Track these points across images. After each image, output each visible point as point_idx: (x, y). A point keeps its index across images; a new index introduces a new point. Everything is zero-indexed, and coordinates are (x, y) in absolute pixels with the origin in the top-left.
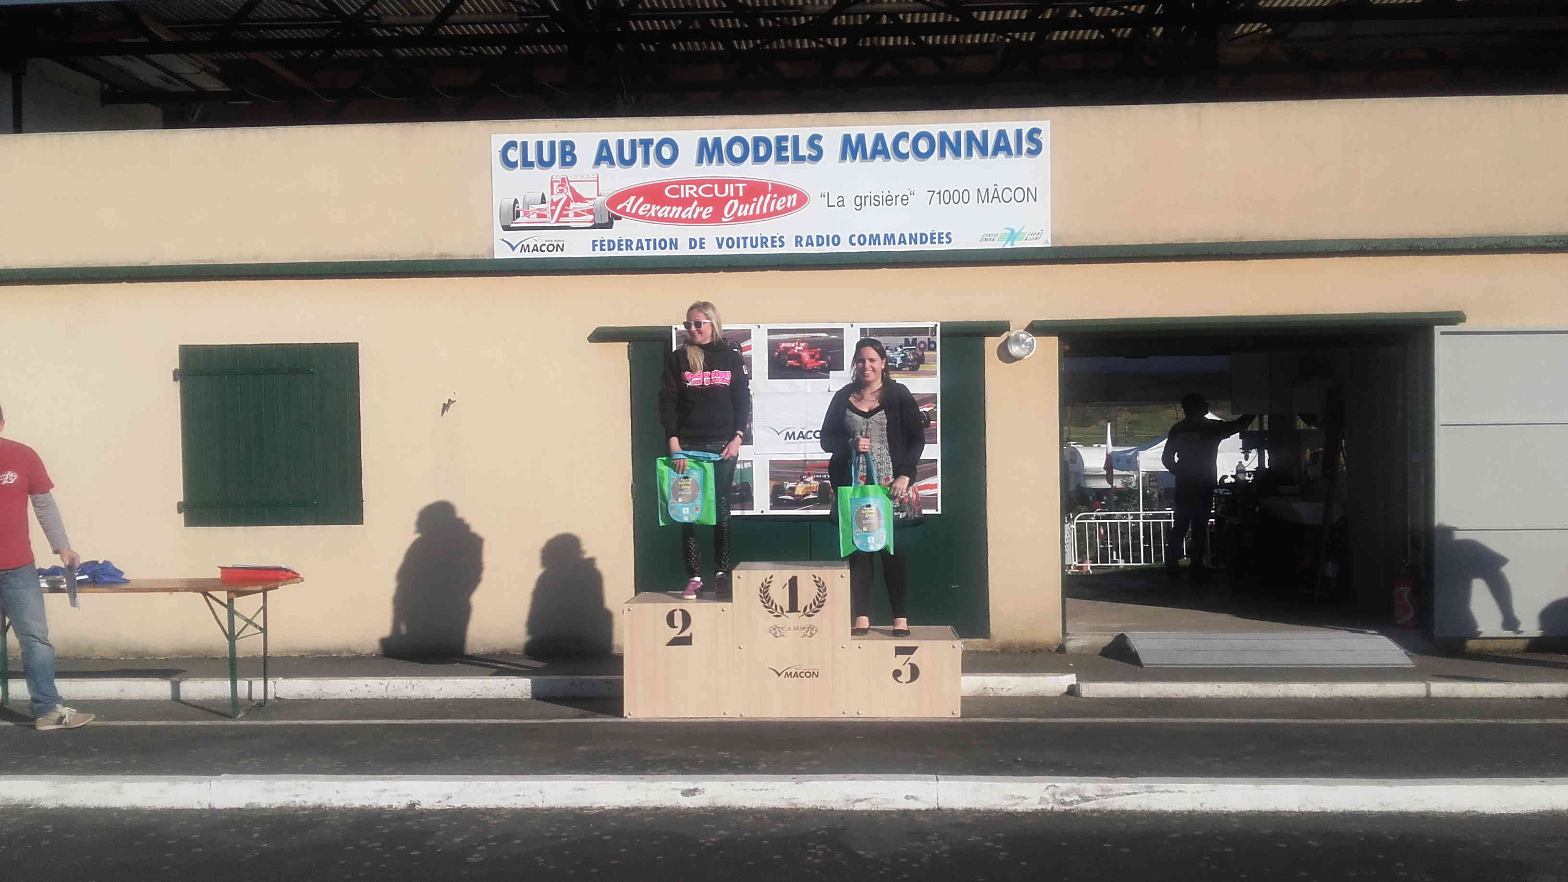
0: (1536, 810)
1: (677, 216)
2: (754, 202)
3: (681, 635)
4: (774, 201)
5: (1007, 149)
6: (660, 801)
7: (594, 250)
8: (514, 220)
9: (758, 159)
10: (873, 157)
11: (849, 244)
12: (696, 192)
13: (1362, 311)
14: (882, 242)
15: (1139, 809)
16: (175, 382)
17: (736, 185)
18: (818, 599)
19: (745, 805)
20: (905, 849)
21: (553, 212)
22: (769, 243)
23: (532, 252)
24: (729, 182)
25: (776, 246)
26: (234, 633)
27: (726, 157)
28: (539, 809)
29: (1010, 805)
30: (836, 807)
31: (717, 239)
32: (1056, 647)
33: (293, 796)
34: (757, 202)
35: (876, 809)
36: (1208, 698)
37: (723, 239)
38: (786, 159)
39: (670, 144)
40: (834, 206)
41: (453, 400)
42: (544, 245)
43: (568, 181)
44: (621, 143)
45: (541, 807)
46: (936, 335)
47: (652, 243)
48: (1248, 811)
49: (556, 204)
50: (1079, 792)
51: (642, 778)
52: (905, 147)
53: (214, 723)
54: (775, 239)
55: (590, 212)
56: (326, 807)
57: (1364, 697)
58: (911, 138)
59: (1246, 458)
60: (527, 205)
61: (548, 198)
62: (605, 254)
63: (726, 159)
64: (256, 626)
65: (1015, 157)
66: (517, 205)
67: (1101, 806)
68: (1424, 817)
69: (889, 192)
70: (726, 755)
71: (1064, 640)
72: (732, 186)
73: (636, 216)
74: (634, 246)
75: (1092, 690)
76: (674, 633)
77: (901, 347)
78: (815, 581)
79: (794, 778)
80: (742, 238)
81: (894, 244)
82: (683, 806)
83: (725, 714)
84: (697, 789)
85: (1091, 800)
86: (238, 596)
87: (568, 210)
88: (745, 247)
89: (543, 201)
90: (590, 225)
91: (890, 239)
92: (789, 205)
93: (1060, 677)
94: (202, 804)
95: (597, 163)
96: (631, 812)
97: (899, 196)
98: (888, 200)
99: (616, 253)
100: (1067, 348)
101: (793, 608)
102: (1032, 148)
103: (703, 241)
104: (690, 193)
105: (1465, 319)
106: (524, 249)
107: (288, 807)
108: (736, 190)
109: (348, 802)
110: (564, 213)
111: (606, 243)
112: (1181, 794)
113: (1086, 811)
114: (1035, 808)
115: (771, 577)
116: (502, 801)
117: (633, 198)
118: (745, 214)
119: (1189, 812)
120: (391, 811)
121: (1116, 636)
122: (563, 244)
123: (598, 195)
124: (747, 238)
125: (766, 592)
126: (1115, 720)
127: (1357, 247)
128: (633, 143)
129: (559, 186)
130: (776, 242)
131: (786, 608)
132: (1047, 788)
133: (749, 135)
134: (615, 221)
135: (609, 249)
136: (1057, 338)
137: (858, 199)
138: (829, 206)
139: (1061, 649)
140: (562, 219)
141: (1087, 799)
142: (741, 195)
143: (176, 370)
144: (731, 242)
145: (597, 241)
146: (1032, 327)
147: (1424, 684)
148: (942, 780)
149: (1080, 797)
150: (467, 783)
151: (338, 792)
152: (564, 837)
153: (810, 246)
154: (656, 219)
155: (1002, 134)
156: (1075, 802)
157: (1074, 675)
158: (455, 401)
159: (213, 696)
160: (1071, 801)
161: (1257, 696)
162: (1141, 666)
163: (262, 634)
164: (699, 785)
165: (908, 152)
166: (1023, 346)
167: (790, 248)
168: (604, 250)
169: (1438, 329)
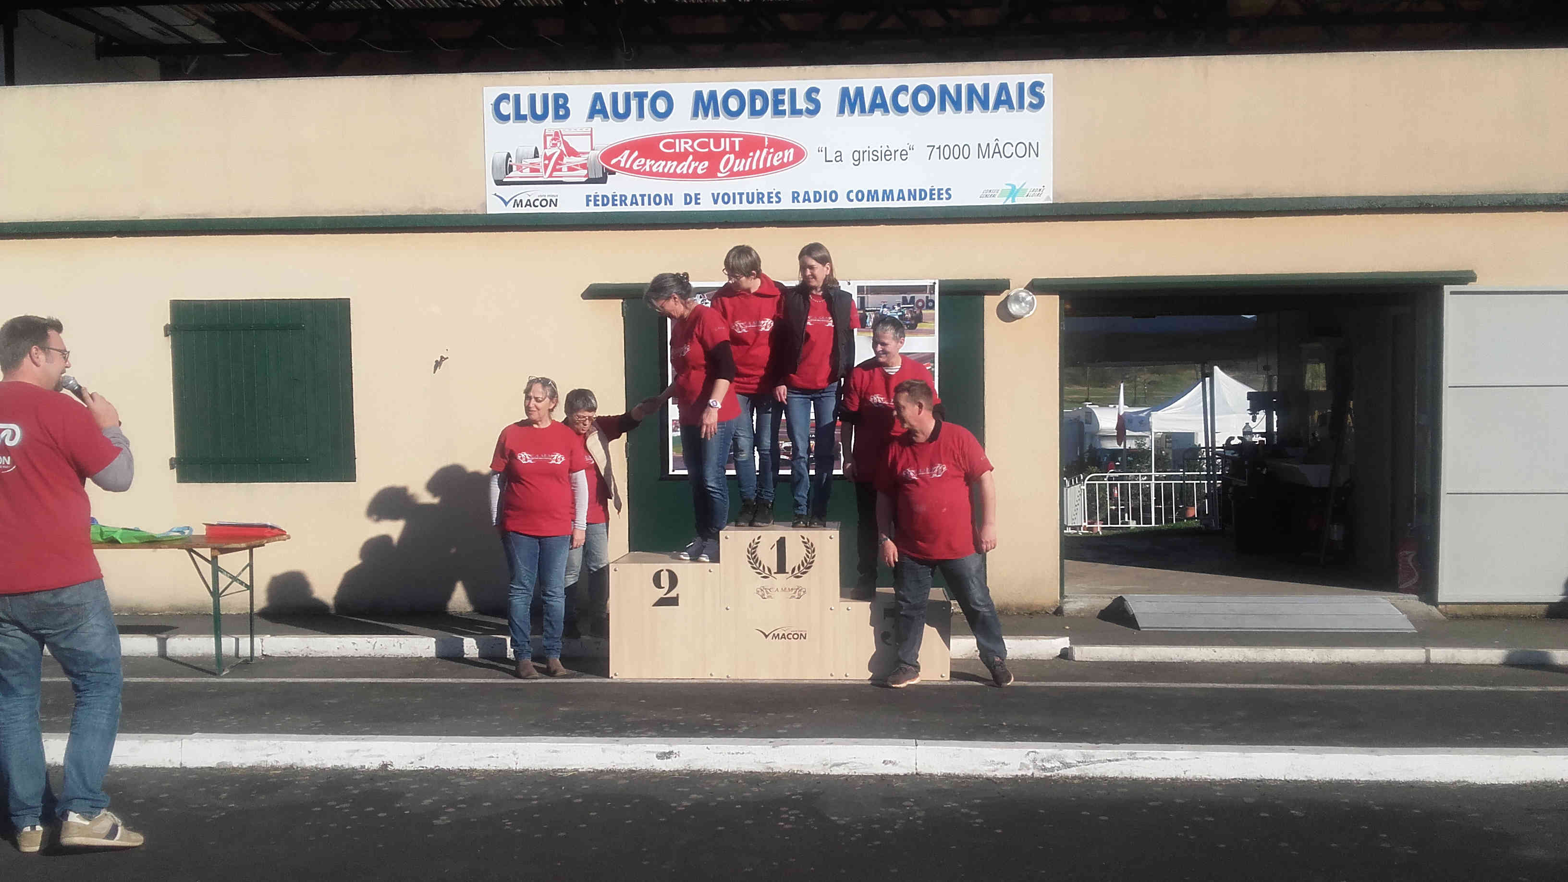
0: (1528, 781)
1: (672, 171)
2: (750, 157)
3: (668, 596)
4: (770, 156)
5: (1008, 103)
6: (634, 764)
7: (588, 205)
8: (507, 174)
9: (754, 113)
10: (872, 111)
11: (847, 200)
12: (692, 147)
13: (1370, 270)
14: (880, 198)
15: (1120, 776)
16: (166, 338)
17: (732, 139)
18: (806, 561)
19: (721, 769)
20: (878, 815)
21: (546, 166)
22: (765, 199)
23: (525, 206)
24: (725, 136)
25: (772, 202)
26: (218, 590)
27: (721, 111)
28: (513, 770)
29: (989, 771)
30: (813, 771)
31: (713, 194)
32: (1054, 610)
33: (264, 755)
34: (753, 157)
35: (854, 774)
36: (1203, 662)
37: (718, 194)
38: (783, 113)
39: (666, 98)
40: (832, 161)
41: (445, 357)
42: (538, 200)
43: (561, 134)
44: (615, 96)
45: (514, 768)
46: (934, 293)
47: (646, 199)
48: (1233, 779)
49: (548, 158)
50: (1060, 758)
51: (617, 741)
52: (904, 100)
53: (200, 680)
54: (771, 195)
55: (584, 166)
56: (297, 768)
57: (1363, 663)
58: (911, 91)
59: (1254, 420)
60: (520, 159)
61: (541, 152)
62: (598, 209)
63: (722, 113)
64: (242, 583)
65: (1017, 111)
66: (510, 159)
67: (1083, 773)
68: (1412, 787)
69: (888, 146)
70: (708, 717)
71: (1062, 602)
72: (728, 140)
73: (630, 170)
74: (628, 202)
75: (1085, 653)
76: (661, 593)
77: (899, 305)
78: (803, 542)
79: (770, 742)
80: (738, 193)
81: (893, 200)
82: (658, 769)
83: (711, 675)
84: (672, 752)
85: (1074, 766)
86: (222, 553)
87: (561, 164)
88: (741, 202)
89: (536, 155)
90: (584, 179)
91: (888, 195)
92: (785, 160)
93: (1053, 640)
94: (173, 763)
95: (591, 116)
96: (604, 775)
97: (897, 150)
98: (888, 155)
99: (609, 209)
100: (1068, 306)
101: (781, 569)
102: (1035, 102)
103: (698, 197)
104: (685, 147)
105: (1476, 278)
106: (517, 204)
107: (261, 767)
108: (732, 144)
109: (320, 763)
110: (558, 167)
111: (600, 198)
112: (1165, 761)
113: (1067, 778)
114: (1015, 774)
115: (759, 538)
116: (476, 762)
117: (627, 152)
118: (741, 169)
119: (1172, 779)
120: (363, 771)
121: (1116, 599)
122: (557, 200)
123: (592, 149)
124: (743, 193)
125: (754, 552)
126: (1106, 684)
127: (1366, 205)
128: (627, 96)
129: (552, 140)
130: (772, 197)
131: (774, 569)
132: (1028, 754)
133: (745, 88)
134: (609, 176)
135: (603, 205)
136: (1058, 296)
137: (856, 154)
138: (826, 161)
139: (1059, 611)
140: (555, 174)
141: (1068, 766)
142: (737, 149)
143: (167, 325)
144: (727, 198)
145: (590, 196)
146: (1032, 285)
147: (1424, 650)
148: (921, 745)
149: (1061, 763)
150: (440, 744)
151: (310, 752)
152: (534, 800)
153: (807, 202)
154: (651, 174)
155: (1003, 87)
156: (1056, 768)
157: (1068, 638)
158: (447, 358)
159: (200, 653)
160: (1053, 768)
161: (1254, 661)
162: (1138, 628)
163: (249, 591)
164: (675, 748)
165: (908, 106)
166: (1023, 304)
167: (787, 204)
168: (598, 205)
169: (1447, 289)
